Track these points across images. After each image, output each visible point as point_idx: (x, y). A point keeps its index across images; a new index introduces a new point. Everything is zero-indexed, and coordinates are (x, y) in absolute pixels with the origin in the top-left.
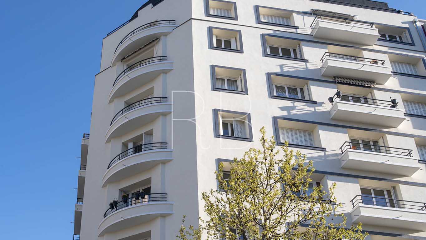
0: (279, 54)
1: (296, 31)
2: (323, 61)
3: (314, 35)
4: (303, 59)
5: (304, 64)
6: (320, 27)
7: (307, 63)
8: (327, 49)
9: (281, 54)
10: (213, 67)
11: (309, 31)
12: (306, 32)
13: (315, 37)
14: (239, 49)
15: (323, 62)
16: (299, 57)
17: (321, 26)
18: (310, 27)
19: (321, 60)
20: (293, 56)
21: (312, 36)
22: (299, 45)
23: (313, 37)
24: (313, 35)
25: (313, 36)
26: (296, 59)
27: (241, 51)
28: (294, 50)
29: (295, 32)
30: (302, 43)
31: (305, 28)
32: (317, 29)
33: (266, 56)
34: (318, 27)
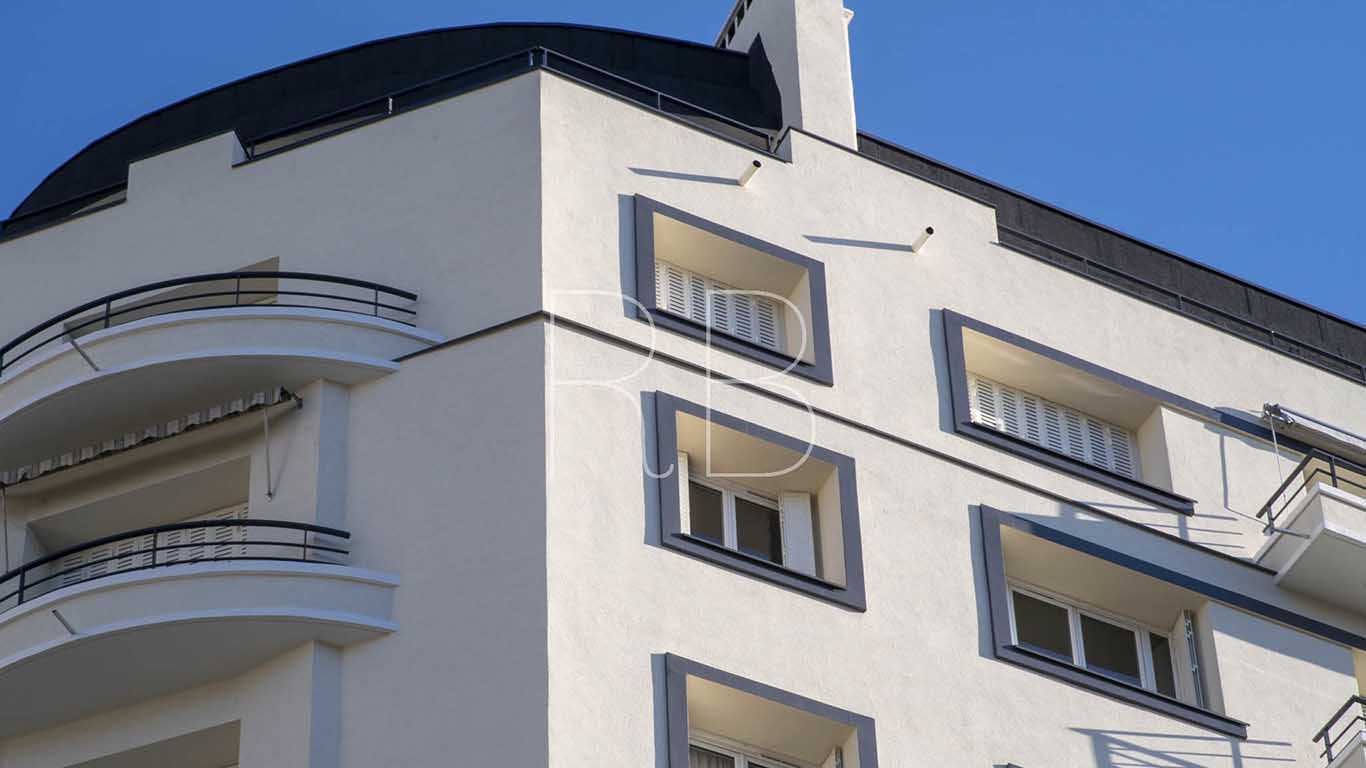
0: (1068, 653)
1: (1183, 527)
2: (1329, 746)
3: (1283, 571)
4: (1214, 710)
5: (1225, 746)
6: (1326, 533)
7: (1243, 746)
8: (1354, 675)
9: (1079, 658)
10: (671, 672)
11: (1251, 544)
12: (1231, 540)
13: (1286, 587)
14: (834, 573)
15: (1328, 751)
16: (1185, 692)
17: (1331, 526)
18: (1260, 515)
19: (1316, 739)
20: (1148, 680)
21: (1270, 577)
22: (1192, 617)
23: (1279, 585)
24: (1274, 573)
25: (1277, 578)
26: (1164, 700)
27: (847, 595)
28: (1160, 645)
29: (1176, 533)
30: (1210, 609)
31: (1227, 513)
32: (1306, 543)
33: (1001, 652)
34: (1318, 531)
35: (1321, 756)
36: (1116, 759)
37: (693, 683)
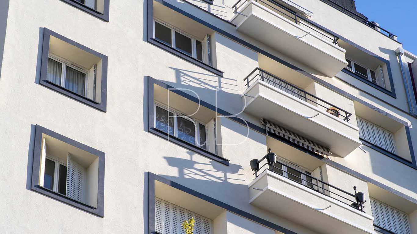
0: (170, 43)
1: (209, 8)
2: (248, 82)
3: (238, 26)
4: (214, 67)
5: (216, 78)
6: (252, 15)
7: (222, 79)
8: (257, 61)
9: (173, 45)
10: (45, 34)
11: (229, 16)
12: (224, 14)
13: (239, 31)
14: (100, 9)
15: (248, 84)
16: (206, 60)
17: (254, 14)
18: (233, 8)
19: (244, 80)
20: (194, 55)
21: (234, 27)
22: (210, 36)
23: (237, 30)
24: (236, 26)
25: (237, 28)
26: (199, 61)
27: (103, 16)
28: (199, 44)
29: (207, 10)
30: (215, 35)
31: (222, 6)
32: (246, 18)
33: (149, 40)
34: (250, 15)
35: (246, 85)
36: (182, 79)
37: (52, 38)
